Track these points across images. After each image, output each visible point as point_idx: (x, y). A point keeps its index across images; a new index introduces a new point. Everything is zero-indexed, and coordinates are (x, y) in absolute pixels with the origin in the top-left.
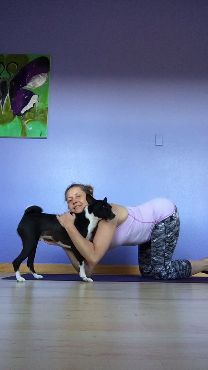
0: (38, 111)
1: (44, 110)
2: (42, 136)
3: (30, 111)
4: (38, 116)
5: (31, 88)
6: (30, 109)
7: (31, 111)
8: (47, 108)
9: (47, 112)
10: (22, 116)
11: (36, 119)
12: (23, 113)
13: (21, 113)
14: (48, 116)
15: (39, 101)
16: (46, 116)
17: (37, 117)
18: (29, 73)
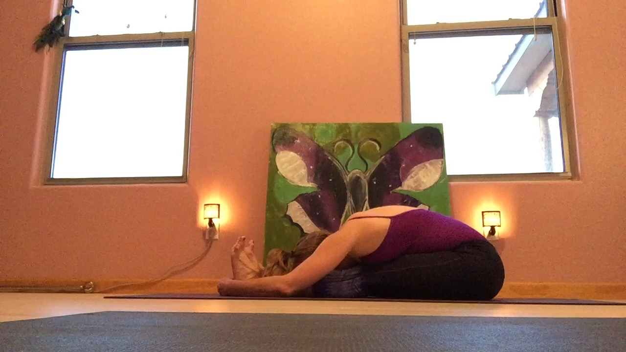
18: (405, 160)
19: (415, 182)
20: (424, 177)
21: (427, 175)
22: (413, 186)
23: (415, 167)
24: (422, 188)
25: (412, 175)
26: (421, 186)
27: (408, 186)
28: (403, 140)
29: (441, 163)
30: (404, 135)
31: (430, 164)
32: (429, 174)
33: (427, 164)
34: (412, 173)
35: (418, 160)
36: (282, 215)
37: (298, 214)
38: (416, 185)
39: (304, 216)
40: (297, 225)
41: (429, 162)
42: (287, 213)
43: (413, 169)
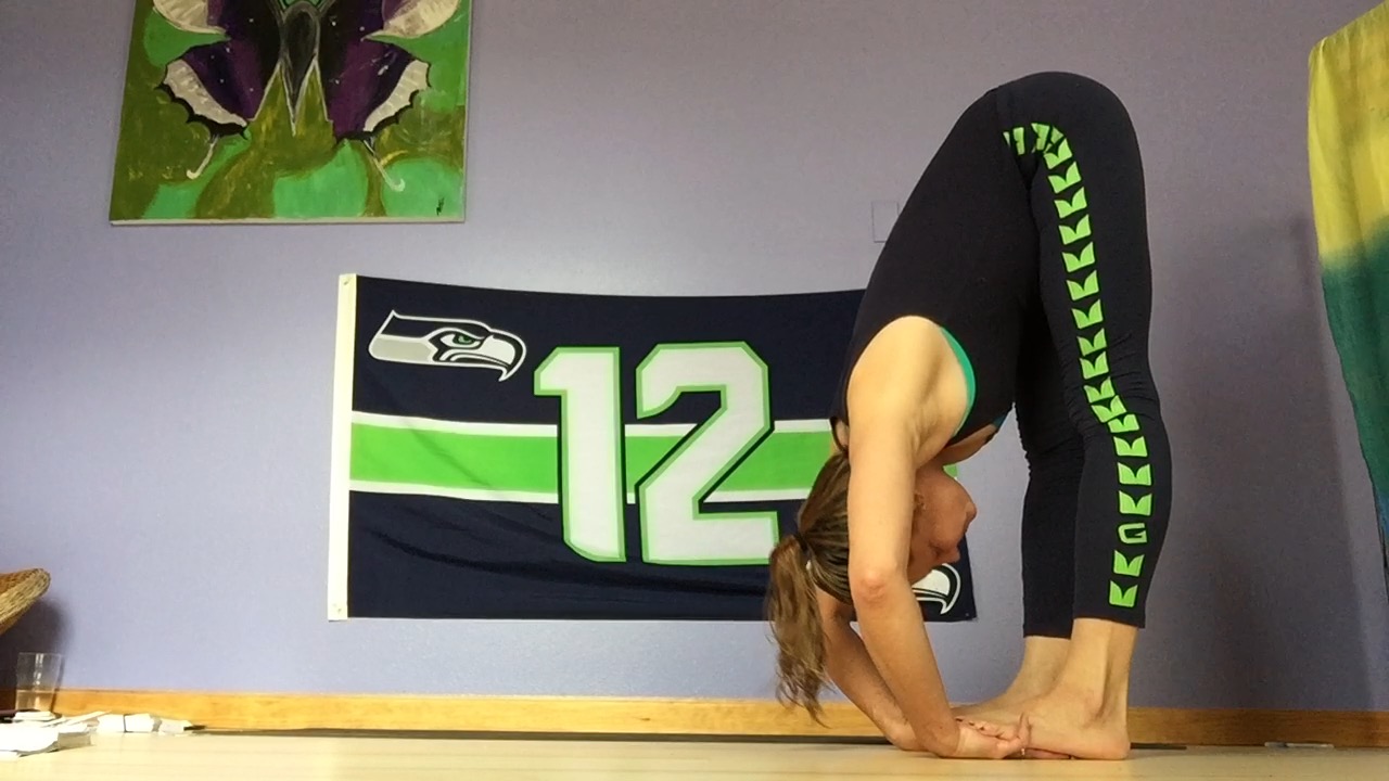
0: (426, 120)
1: (452, 115)
2: (442, 214)
3: (397, 122)
4: (428, 137)
5: (401, 35)
6: (397, 114)
7: (400, 121)
8: (464, 107)
9: (460, 124)
10: (369, 141)
11: (421, 149)
12: (371, 130)
13: (365, 129)
14: (465, 137)
15: (430, 81)
16: (458, 137)
17: (425, 143)
19: (409, 20)
20: (426, 11)
21: (433, 9)
22: (403, 27)
24: (421, 31)
25: (405, 8)
26: (418, 28)
27: (396, 28)
32: (436, 6)
34: (402, 6)
36: (155, 85)
37: (185, 83)
38: (409, 25)
39: (196, 87)
40: (183, 102)
42: (165, 83)
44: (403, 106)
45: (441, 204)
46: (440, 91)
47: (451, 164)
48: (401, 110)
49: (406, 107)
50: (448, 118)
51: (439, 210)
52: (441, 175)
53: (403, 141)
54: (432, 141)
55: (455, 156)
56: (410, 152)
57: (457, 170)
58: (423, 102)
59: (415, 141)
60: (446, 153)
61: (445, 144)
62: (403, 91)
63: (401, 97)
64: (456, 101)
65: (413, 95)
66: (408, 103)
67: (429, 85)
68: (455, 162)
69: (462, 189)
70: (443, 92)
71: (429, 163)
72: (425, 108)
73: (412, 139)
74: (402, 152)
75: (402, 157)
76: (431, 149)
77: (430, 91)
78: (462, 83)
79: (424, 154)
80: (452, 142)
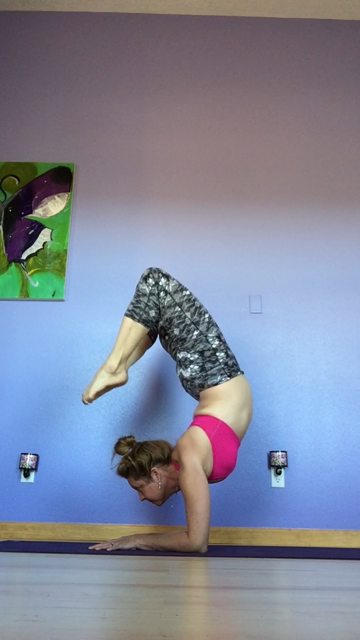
0: (50, 255)
1: (61, 252)
2: (55, 298)
4: (50, 263)
5: (40, 217)
6: (36, 252)
7: (38, 255)
8: (66, 251)
9: (65, 258)
10: (23, 264)
11: (47, 268)
12: (25, 258)
13: (22, 258)
14: (67, 263)
16: (64, 263)
17: (48, 265)
18: (38, 193)
19: (44, 210)
20: (52, 206)
21: (55, 206)
22: (41, 213)
23: (46, 199)
24: (49, 215)
25: (42, 205)
26: (48, 214)
27: (38, 214)
28: (41, 176)
29: (67, 195)
30: (41, 171)
31: (59, 196)
32: (56, 204)
33: (56, 197)
34: (41, 204)
35: (49, 193)
38: (44, 213)
41: (58, 195)
43: (43, 200)
44: (39, 248)
45: (54, 293)
46: (56, 242)
47: (60, 274)
48: (38, 251)
49: (41, 249)
50: (59, 254)
51: (53, 295)
52: (55, 280)
53: (39, 265)
54: (52, 264)
55: (61, 271)
56: (42, 270)
57: (62, 278)
58: (49, 247)
59: (45, 264)
60: (58, 270)
61: (58, 266)
62: (39, 242)
63: (39, 244)
64: (64, 247)
65: (45, 243)
66: (42, 247)
67: (51, 239)
68: (62, 274)
69: (64, 286)
70: (58, 243)
71: (49, 275)
72: (50, 249)
73: (43, 264)
74: (38, 269)
75: (37, 271)
76: (51, 268)
77: (52, 242)
78: (67, 239)
79: (48, 270)
80: (60, 265)
